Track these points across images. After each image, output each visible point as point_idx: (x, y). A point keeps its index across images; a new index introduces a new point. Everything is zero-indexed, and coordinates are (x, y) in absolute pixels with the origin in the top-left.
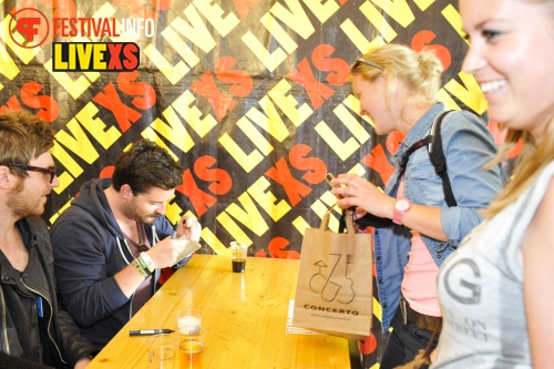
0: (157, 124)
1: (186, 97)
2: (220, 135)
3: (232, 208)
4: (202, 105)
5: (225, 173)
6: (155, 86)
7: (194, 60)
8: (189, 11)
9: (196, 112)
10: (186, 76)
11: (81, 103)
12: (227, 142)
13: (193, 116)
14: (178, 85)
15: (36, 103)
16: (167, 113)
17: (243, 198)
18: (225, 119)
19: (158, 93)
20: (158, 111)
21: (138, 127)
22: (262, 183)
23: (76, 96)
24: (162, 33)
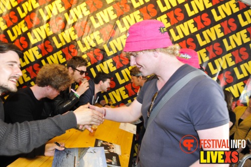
0: (101, 65)
1: (111, 60)
2: (116, 72)
3: (113, 92)
4: (114, 64)
5: (114, 82)
6: (104, 55)
7: (115, 51)
8: (118, 39)
9: (112, 65)
10: (112, 55)
11: (83, 54)
12: (117, 75)
13: (111, 65)
14: (109, 57)
15: (72, 50)
16: (105, 63)
17: (117, 91)
18: (119, 69)
19: (103, 57)
20: (102, 61)
21: (96, 64)
22: (123, 88)
23: (83, 51)
24: (110, 43)
